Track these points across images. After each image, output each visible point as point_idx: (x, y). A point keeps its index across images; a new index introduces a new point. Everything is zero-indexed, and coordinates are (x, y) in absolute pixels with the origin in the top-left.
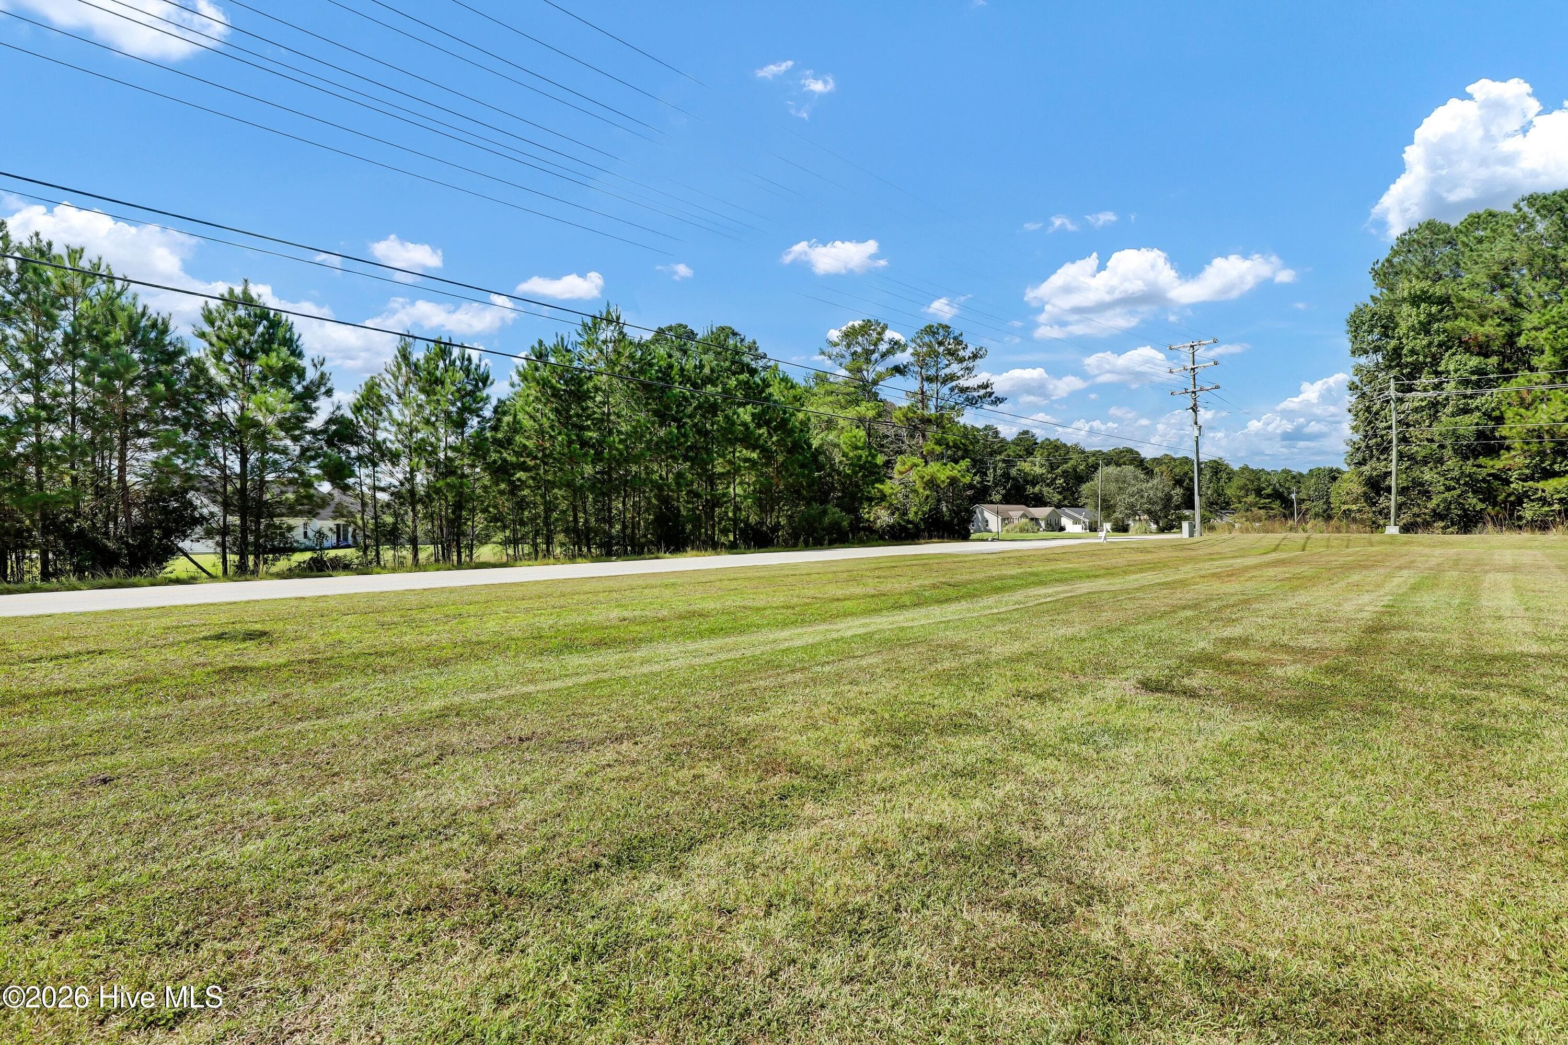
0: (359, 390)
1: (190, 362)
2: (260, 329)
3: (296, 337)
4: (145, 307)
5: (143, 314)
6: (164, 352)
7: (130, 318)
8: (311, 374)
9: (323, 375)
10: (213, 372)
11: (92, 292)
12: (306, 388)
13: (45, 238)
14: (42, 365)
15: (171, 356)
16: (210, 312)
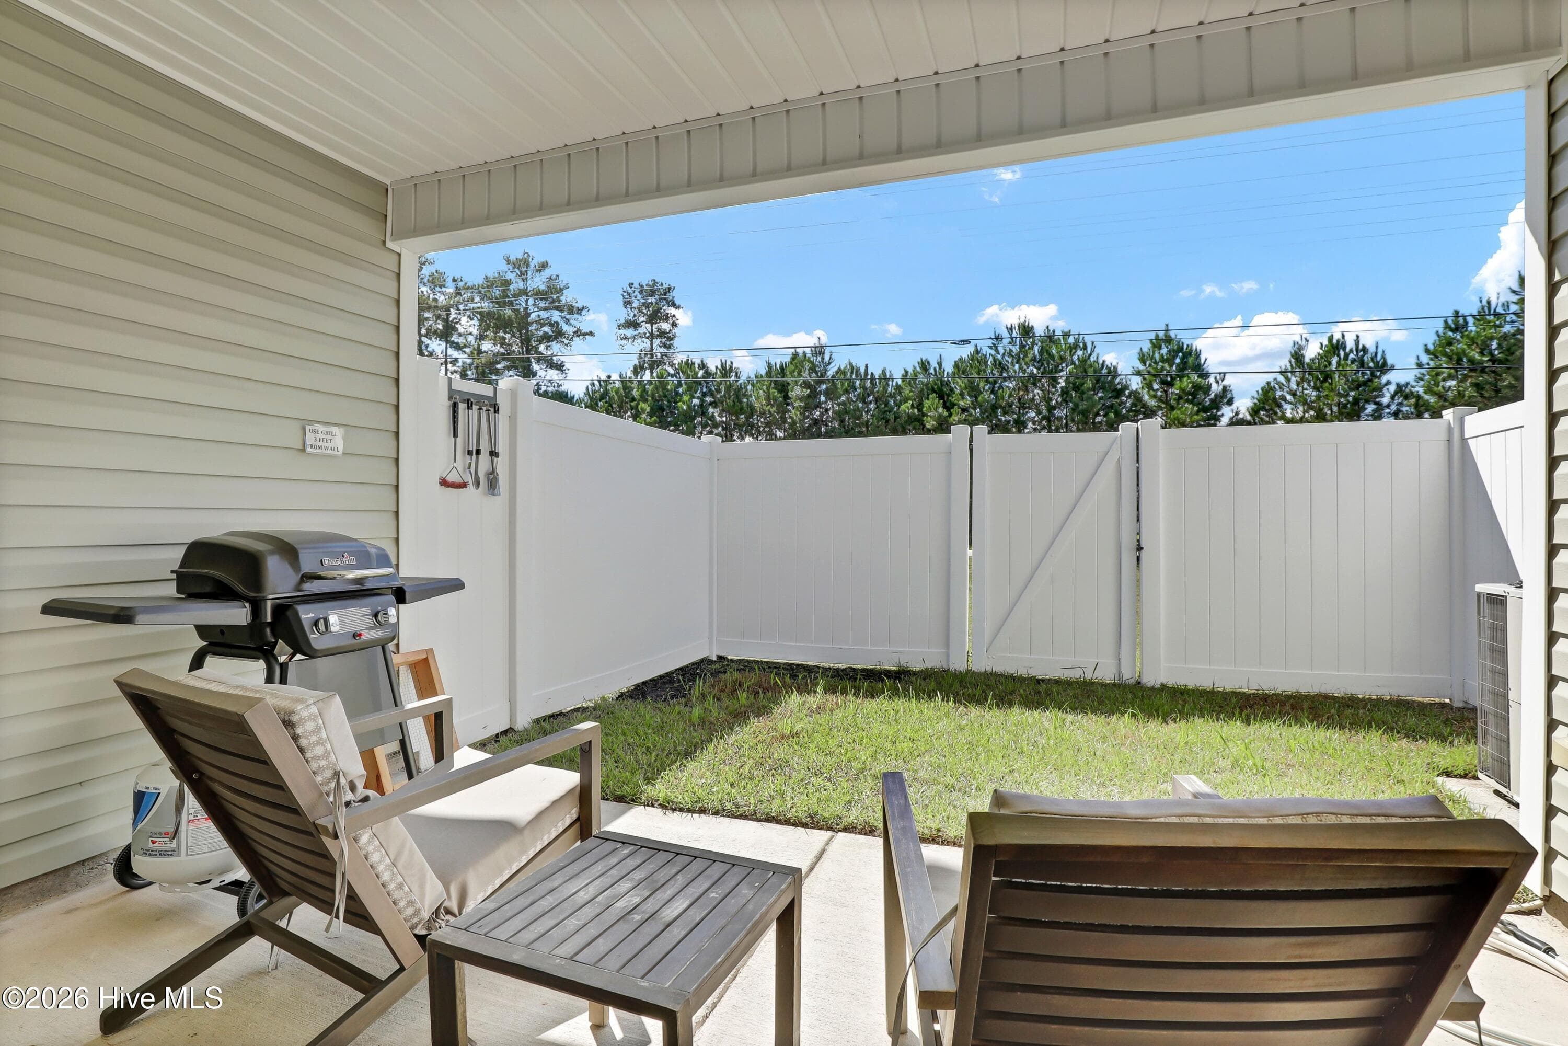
0: (1256, 395)
1: (1131, 393)
2: (1178, 361)
3: (1202, 362)
4: (1104, 361)
5: (1103, 365)
6: (1116, 390)
7: (1095, 371)
8: (1216, 389)
9: (1225, 389)
10: (1146, 397)
11: (1075, 358)
12: (1212, 401)
13: (1051, 329)
14: (1051, 409)
15: (1118, 393)
16: (1144, 356)
